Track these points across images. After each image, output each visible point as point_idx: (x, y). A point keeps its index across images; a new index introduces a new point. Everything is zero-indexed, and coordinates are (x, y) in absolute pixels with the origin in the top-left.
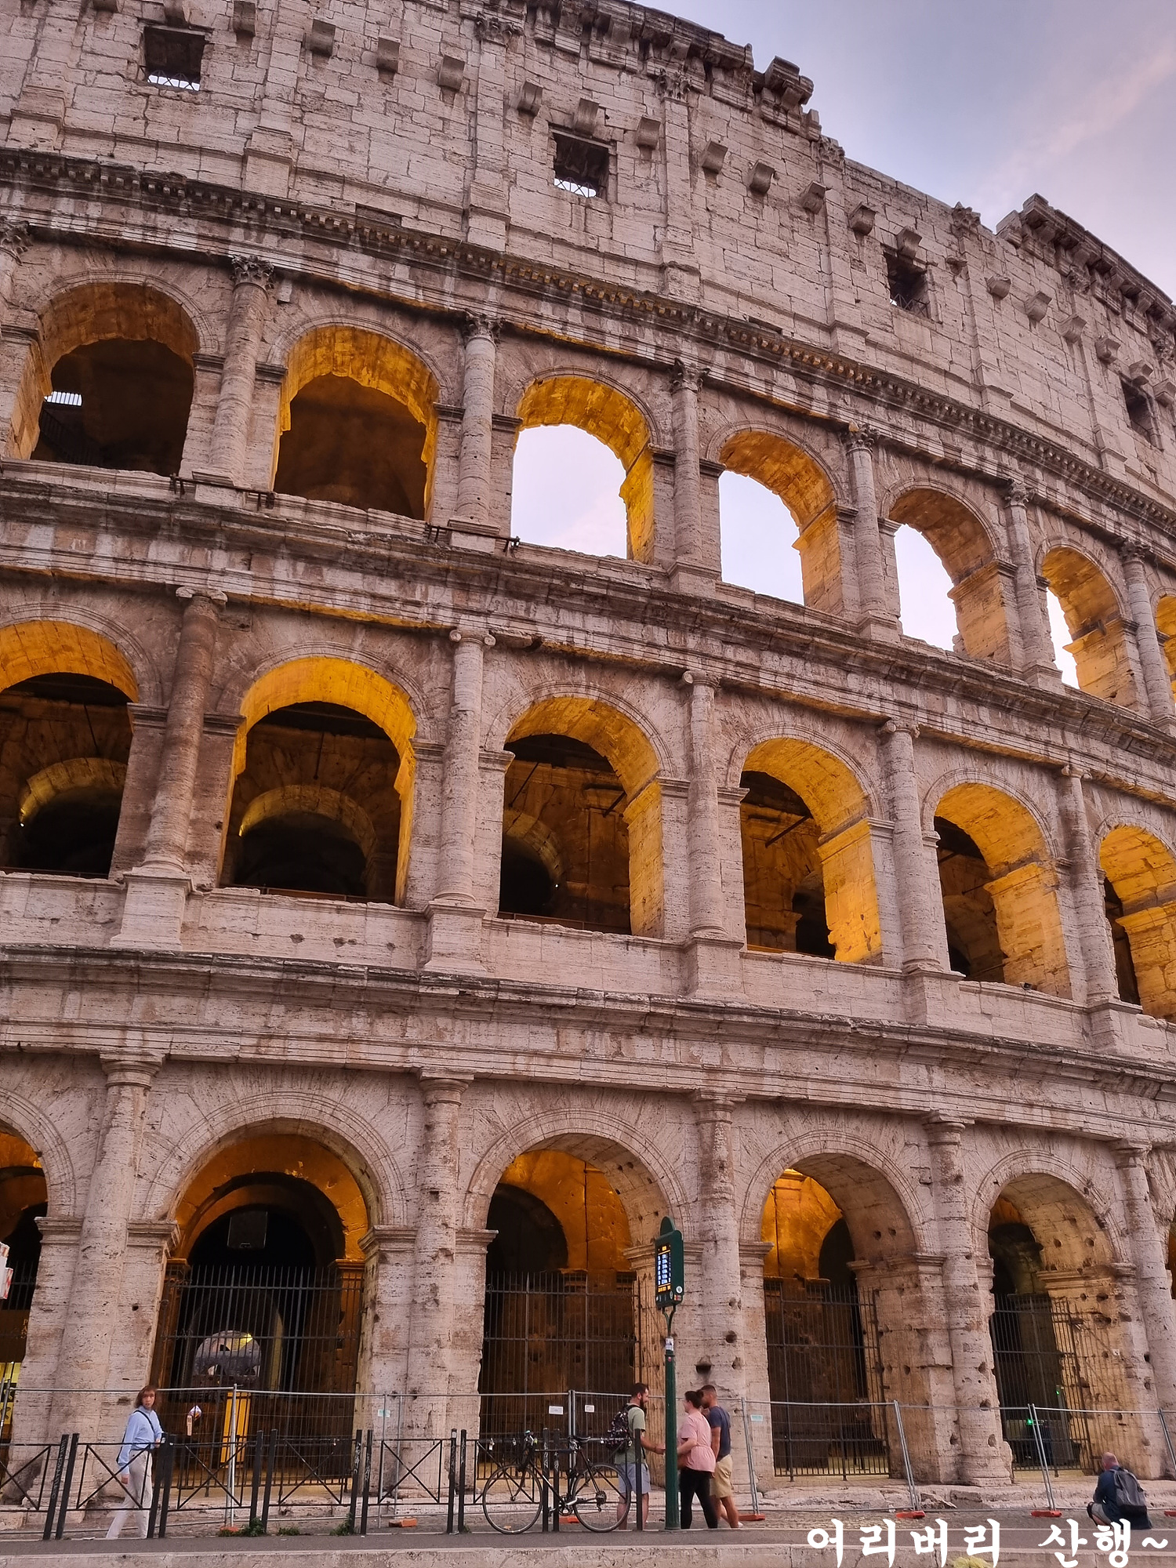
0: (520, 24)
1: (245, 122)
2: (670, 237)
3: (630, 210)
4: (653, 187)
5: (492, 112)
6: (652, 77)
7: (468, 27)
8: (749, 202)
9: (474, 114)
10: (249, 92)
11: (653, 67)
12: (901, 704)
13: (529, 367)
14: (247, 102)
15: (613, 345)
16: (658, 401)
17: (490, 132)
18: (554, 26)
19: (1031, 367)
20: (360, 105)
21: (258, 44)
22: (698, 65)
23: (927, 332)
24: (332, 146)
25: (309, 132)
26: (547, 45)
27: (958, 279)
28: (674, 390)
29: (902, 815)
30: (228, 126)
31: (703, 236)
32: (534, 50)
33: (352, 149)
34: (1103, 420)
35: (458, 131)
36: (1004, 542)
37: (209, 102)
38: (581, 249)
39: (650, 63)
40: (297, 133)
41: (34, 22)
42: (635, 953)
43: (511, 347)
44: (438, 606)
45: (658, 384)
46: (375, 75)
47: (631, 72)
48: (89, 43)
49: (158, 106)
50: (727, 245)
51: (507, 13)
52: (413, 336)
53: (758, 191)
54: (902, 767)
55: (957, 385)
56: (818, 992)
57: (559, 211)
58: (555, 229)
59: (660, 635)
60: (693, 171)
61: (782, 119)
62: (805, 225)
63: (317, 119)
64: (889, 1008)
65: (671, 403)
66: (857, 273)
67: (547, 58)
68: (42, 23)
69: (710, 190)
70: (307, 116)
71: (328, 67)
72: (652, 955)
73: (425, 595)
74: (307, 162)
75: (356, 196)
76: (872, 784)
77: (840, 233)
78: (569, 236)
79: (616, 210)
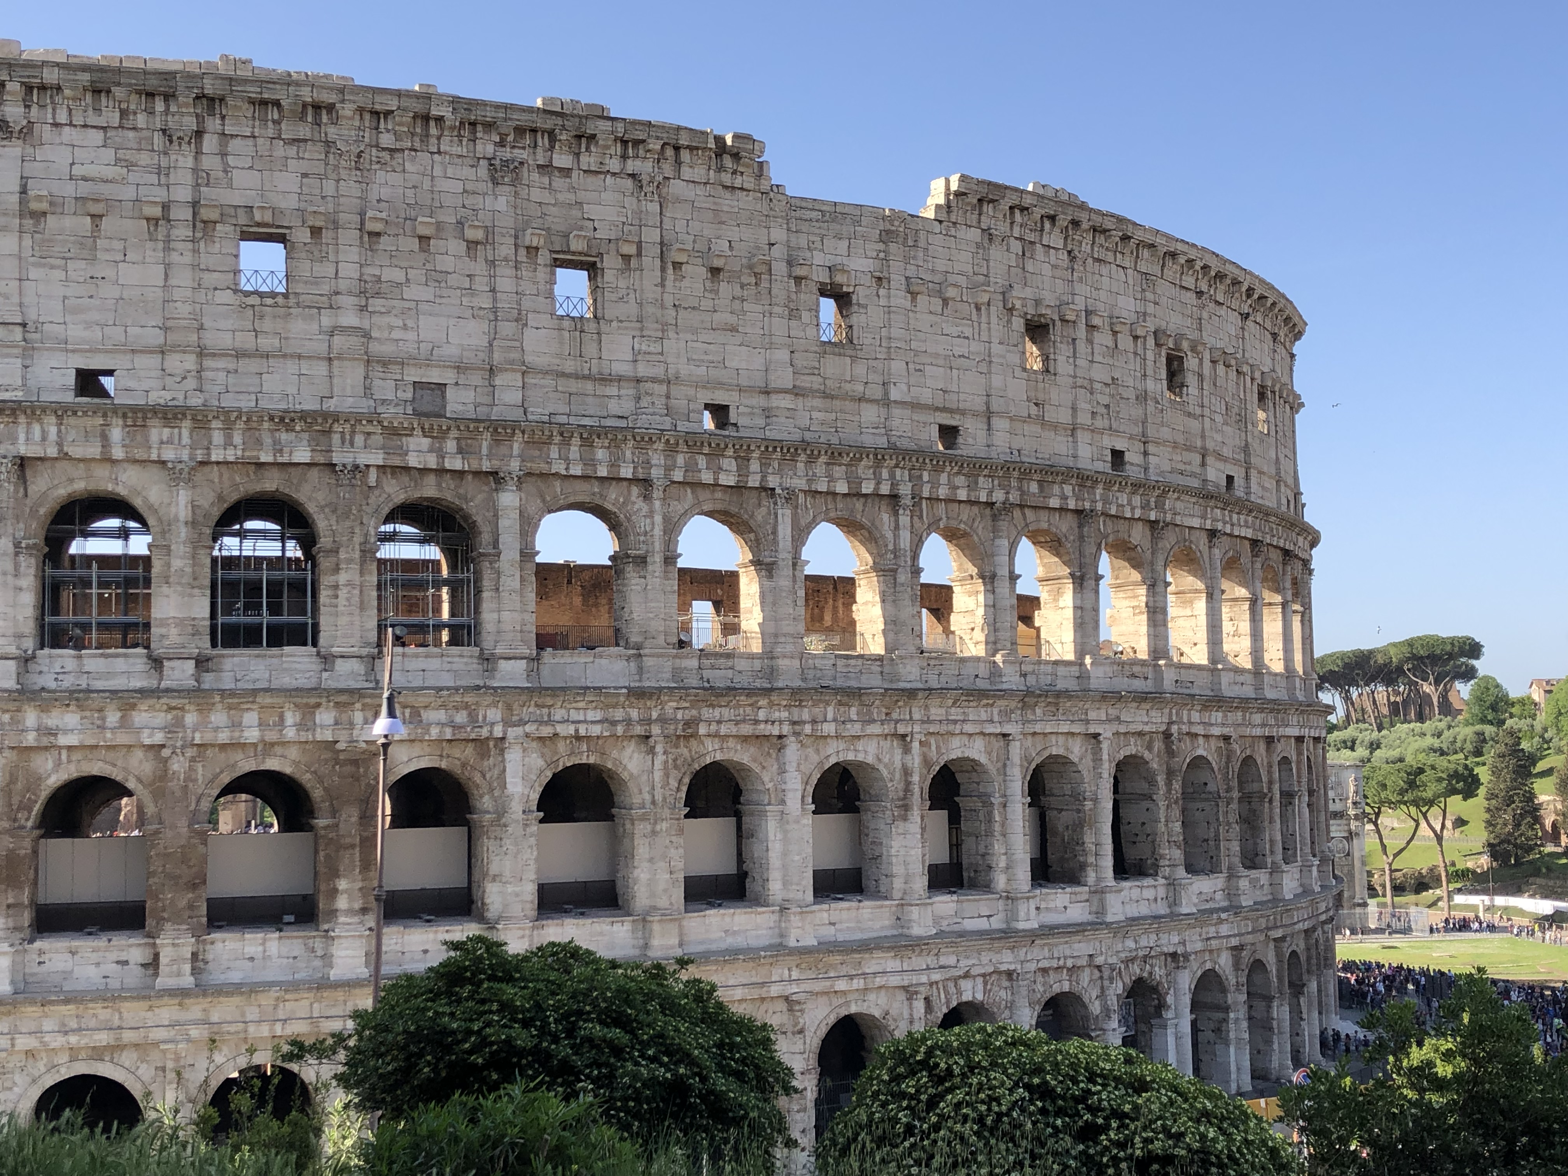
0: (523, 155)
1: (327, 320)
2: (644, 348)
3: (614, 324)
4: (632, 296)
5: (506, 259)
6: (633, 176)
7: (483, 170)
8: (708, 284)
9: (493, 262)
10: (325, 289)
11: (632, 166)
12: (794, 723)
13: (544, 500)
14: (325, 298)
15: (603, 472)
16: (636, 506)
17: (505, 283)
18: (552, 148)
19: (937, 355)
20: (408, 280)
21: (327, 236)
22: (669, 152)
23: (848, 360)
24: (391, 328)
25: (376, 319)
26: (546, 168)
27: (882, 292)
28: (647, 498)
29: (789, 802)
30: (316, 327)
31: (671, 334)
32: (535, 176)
33: (405, 327)
34: (997, 381)
35: (481, 284)
36: (891, 547)
37: (298, 305)
38: (577, 376)
39: (630, 162)
40: (366, 325)
41: (161, 245)
42: (617, 927)
43: (530, 486)
44: (492, 724)
45: (635, 490)
46: (415, 244)
47: (614, 174)
48: (205, 260)
49: (262, 317)
50: (689, 337)
51: (513, 147)
52: (461, 491)
53: (715, 271)
54: (791, 768)
55: (869, 406)
56: (726, 932)
57: (561, 343)
58: (557, 361)
59: (634, 714)
60: (663, 269)
61: (738, 182)
62: (753, 290)
63: (376, 304)
64: (770, 932)
65: (645, 508)
66: (793, 323)
67: (546, 180)
68: (167, 249)
69: (677, 284)
70: (371, 301)
71: (381, 247)
72: (627, 926)
73: (485, 717)
74: (375, 348)
75: (413, 375)
76: (771, 780)
77: (781, 287)
78: (569, 366)
79: (604, 327)
